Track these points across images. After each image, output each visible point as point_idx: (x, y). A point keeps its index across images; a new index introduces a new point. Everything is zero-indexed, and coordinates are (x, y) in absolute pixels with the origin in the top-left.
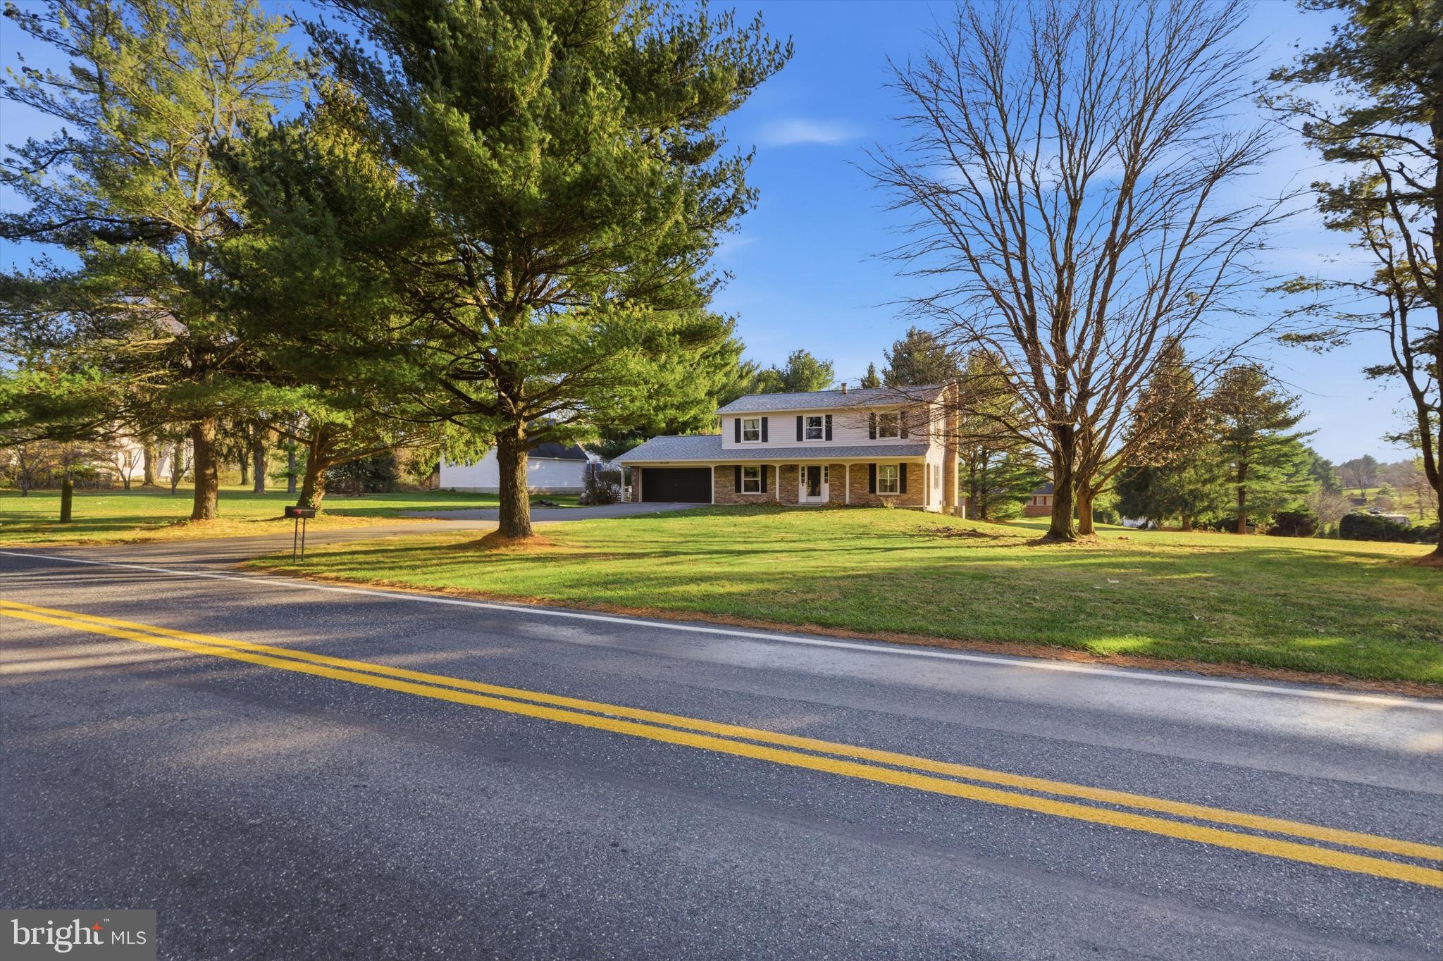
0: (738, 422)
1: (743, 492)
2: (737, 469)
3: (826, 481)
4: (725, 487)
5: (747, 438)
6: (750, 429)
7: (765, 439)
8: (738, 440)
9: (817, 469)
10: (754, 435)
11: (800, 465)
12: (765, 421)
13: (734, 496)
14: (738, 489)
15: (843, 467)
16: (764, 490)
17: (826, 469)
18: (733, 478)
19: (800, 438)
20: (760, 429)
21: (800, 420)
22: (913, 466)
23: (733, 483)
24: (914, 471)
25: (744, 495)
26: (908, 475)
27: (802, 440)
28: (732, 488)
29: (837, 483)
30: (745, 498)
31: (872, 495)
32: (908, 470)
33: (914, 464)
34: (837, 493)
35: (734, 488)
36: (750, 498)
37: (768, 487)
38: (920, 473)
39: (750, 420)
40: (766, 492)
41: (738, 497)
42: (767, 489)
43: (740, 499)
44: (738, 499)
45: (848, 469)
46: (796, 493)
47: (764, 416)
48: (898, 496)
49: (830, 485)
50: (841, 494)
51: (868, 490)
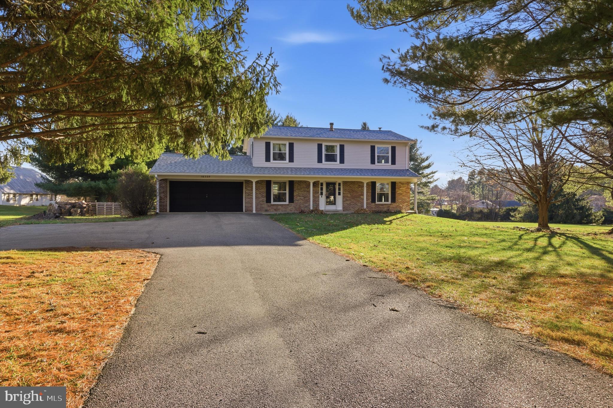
0: (268, 145)
1: (273, 203)
2: (268, 183)
3: (340, 194)
4: (257, 198)
5: (276, 159)
6: (278, 151)
7: (291, 160)
8: (268, 159)
9: (334, 184)
10: (281, 157)
12: (291, 145)
13: (266, 205)
14: (268, 200)
15: (362, 183)
16: (291, 201)
17: (339, 184)
18: (264, 190)
19: (320, 161)
21: (320, 146)
22: (400, 184)
23: (265, 195)
24: (401, 187)
25: (274, 205)
26: (397, 190)
27: (322, 162)
28: (264, 199)
29: (349, 195)
30: (275, 207)
31: (373, 204)
32: (396, 187)
33: (400, 183)
34: (348, 202)
35: (265, 199)
36: (280, 207)
37: (295, 198)
38: (404, 189)
39: (278, 144)
40: (293, 202)
41: (269, 206)
42: (294, 200)
43: (270, 208)
44: (268, 208)
45: (365, 185)
46: (317, 203)
47: (291, 142)
48: (390, 204)
49: (343, 196)
50: (352, 204)
51: (370, 200)
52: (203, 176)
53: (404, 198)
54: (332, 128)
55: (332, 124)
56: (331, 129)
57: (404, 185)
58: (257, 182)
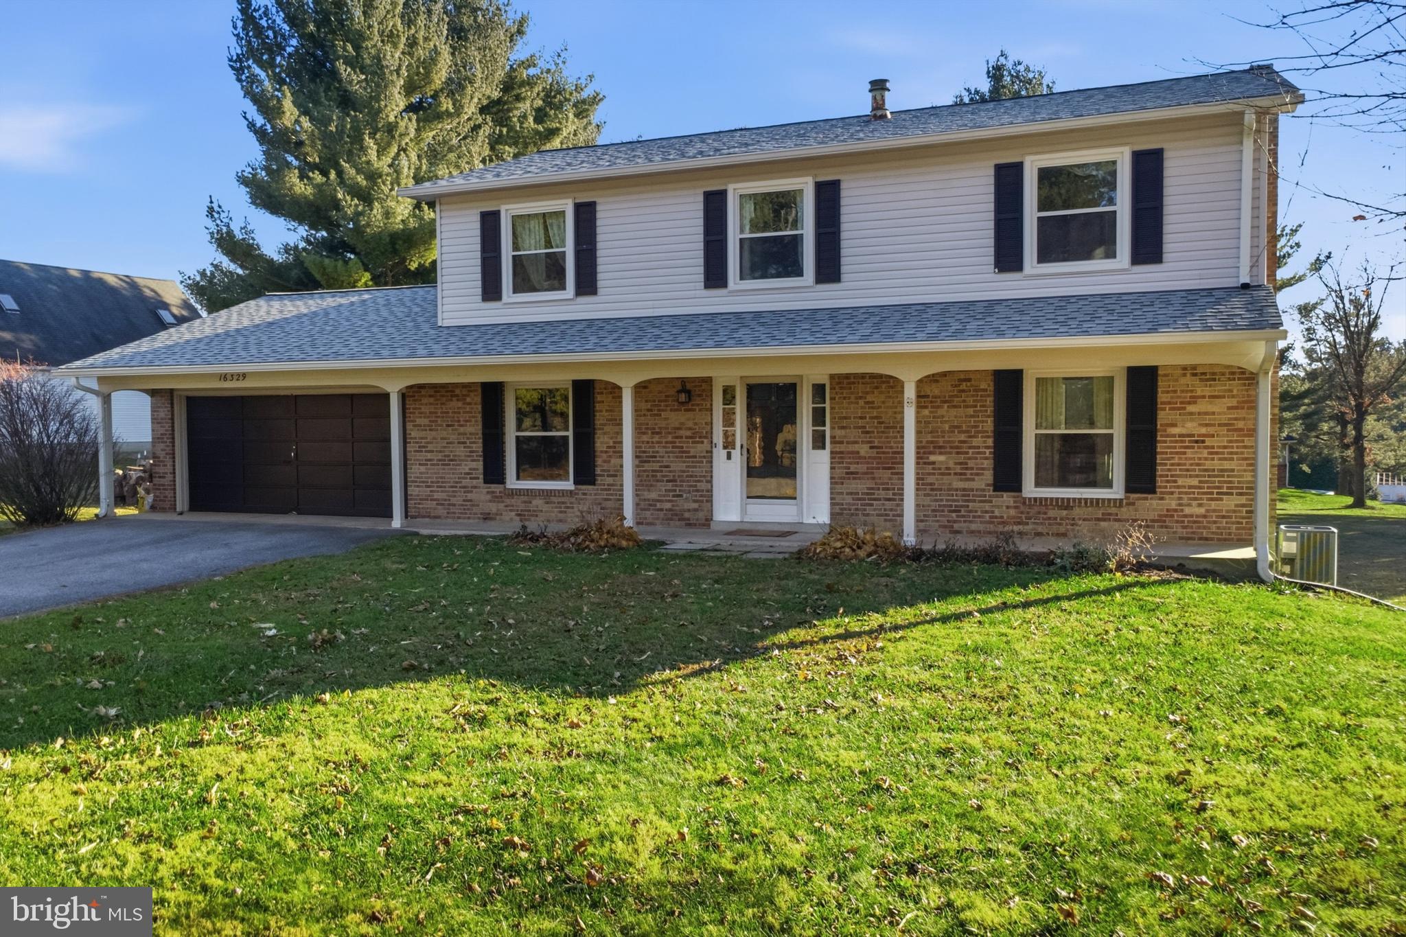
0: (490, 223)
1: (512, 482)
2: (492, 394)
3: (819, 442)
4: (448, 461)
5: (523, 283)
6: (534, 248)
7: (587, 285)
8: (491, 291)
9: (788, 391)
10: (553, 273)
11: (722, 377)
12: (586, 215)
13: (482, 494)
14: (494, 473)
15: (892, 385)
16: (585, 475)
17: (819, 390)
18: (475, 428)
19: (715, 276)
20: (569, 249)
21: (715, 205)
22: (1188, 380)
23: (478, 447)
24: (1194, 400)
25: (519, 492)
26: (1163, 416)
27: (723, 284)
28: (474, 465)
29: (864, 450)
30: (517, 502)
31: (1007, 498)
32: (1162, 397)
33: (1192, 371)
34: (860, 486)
35: (480, 465)
36: (538, 502)
37: (599, 461)
38: (1219, 407)
39: (536, 215)
40: (592, 482)
41: (496, 498)
42: (598, 471)
43: (501, 506)
44: (493, 508)
45: (910, 392)
46: (703, 486)
47: (584, 198)
48: (1118, 503)
49: (832, 453)
50: (882, 494)
51: (989, 476)
52: (224, 377)
53: (1216, 464)
54: (878, 105)
55: (879, 86)
56: (878, 112)
57: (1219, 388)
58: (404, 396)
